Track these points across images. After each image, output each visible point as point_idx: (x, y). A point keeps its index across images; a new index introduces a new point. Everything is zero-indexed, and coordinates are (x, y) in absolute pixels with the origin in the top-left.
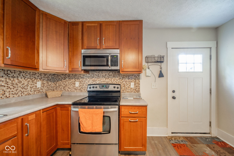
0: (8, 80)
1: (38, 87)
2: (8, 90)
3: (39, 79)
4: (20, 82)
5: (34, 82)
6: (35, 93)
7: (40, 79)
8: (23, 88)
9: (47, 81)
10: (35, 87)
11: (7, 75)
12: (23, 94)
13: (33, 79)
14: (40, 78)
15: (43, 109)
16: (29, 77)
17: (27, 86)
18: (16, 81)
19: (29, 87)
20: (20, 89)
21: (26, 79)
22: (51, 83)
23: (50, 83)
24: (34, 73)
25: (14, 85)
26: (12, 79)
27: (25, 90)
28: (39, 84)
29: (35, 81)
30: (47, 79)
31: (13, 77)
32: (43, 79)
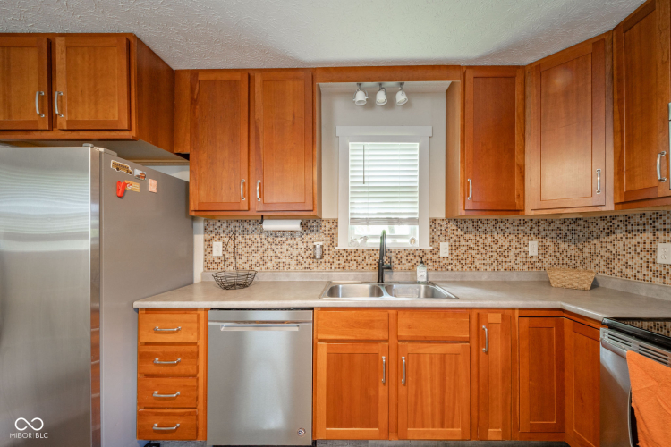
0: (478, 238)
1: (530, 254)
2: (478, 256)
3: (532, 235)
4: (496, 242)
5: (522, 242)
6: (525, 267)
7: (536, 235)
8: (501, 254)
9: (554, 240)
10: (524, 254)
11: (477, 228)
12: (500, 267)
13: (520, 236)
14: (536, 232)
15: (520, 309)
16: (512, 232)
17: (508, 250)
18: (490, 239)
19: (511, 254)
20: (495, 254)
21: (506, 235)
22: (567, 245)
23: (562, 246)
24: (522, 222)
25: (487, 248)
26: (484, 236)
27: (505, 260)
28: (533, 248)
29: (525, 238)
30: (554, 235)
31: (485, 232)
32: (543, 234)
